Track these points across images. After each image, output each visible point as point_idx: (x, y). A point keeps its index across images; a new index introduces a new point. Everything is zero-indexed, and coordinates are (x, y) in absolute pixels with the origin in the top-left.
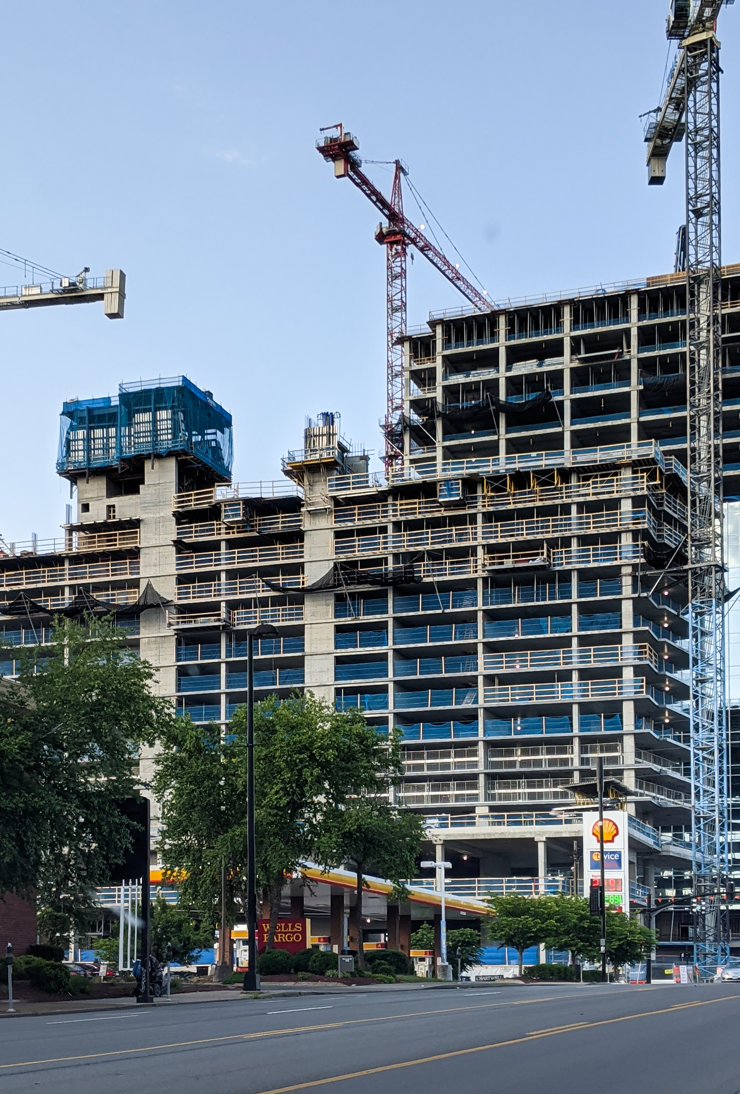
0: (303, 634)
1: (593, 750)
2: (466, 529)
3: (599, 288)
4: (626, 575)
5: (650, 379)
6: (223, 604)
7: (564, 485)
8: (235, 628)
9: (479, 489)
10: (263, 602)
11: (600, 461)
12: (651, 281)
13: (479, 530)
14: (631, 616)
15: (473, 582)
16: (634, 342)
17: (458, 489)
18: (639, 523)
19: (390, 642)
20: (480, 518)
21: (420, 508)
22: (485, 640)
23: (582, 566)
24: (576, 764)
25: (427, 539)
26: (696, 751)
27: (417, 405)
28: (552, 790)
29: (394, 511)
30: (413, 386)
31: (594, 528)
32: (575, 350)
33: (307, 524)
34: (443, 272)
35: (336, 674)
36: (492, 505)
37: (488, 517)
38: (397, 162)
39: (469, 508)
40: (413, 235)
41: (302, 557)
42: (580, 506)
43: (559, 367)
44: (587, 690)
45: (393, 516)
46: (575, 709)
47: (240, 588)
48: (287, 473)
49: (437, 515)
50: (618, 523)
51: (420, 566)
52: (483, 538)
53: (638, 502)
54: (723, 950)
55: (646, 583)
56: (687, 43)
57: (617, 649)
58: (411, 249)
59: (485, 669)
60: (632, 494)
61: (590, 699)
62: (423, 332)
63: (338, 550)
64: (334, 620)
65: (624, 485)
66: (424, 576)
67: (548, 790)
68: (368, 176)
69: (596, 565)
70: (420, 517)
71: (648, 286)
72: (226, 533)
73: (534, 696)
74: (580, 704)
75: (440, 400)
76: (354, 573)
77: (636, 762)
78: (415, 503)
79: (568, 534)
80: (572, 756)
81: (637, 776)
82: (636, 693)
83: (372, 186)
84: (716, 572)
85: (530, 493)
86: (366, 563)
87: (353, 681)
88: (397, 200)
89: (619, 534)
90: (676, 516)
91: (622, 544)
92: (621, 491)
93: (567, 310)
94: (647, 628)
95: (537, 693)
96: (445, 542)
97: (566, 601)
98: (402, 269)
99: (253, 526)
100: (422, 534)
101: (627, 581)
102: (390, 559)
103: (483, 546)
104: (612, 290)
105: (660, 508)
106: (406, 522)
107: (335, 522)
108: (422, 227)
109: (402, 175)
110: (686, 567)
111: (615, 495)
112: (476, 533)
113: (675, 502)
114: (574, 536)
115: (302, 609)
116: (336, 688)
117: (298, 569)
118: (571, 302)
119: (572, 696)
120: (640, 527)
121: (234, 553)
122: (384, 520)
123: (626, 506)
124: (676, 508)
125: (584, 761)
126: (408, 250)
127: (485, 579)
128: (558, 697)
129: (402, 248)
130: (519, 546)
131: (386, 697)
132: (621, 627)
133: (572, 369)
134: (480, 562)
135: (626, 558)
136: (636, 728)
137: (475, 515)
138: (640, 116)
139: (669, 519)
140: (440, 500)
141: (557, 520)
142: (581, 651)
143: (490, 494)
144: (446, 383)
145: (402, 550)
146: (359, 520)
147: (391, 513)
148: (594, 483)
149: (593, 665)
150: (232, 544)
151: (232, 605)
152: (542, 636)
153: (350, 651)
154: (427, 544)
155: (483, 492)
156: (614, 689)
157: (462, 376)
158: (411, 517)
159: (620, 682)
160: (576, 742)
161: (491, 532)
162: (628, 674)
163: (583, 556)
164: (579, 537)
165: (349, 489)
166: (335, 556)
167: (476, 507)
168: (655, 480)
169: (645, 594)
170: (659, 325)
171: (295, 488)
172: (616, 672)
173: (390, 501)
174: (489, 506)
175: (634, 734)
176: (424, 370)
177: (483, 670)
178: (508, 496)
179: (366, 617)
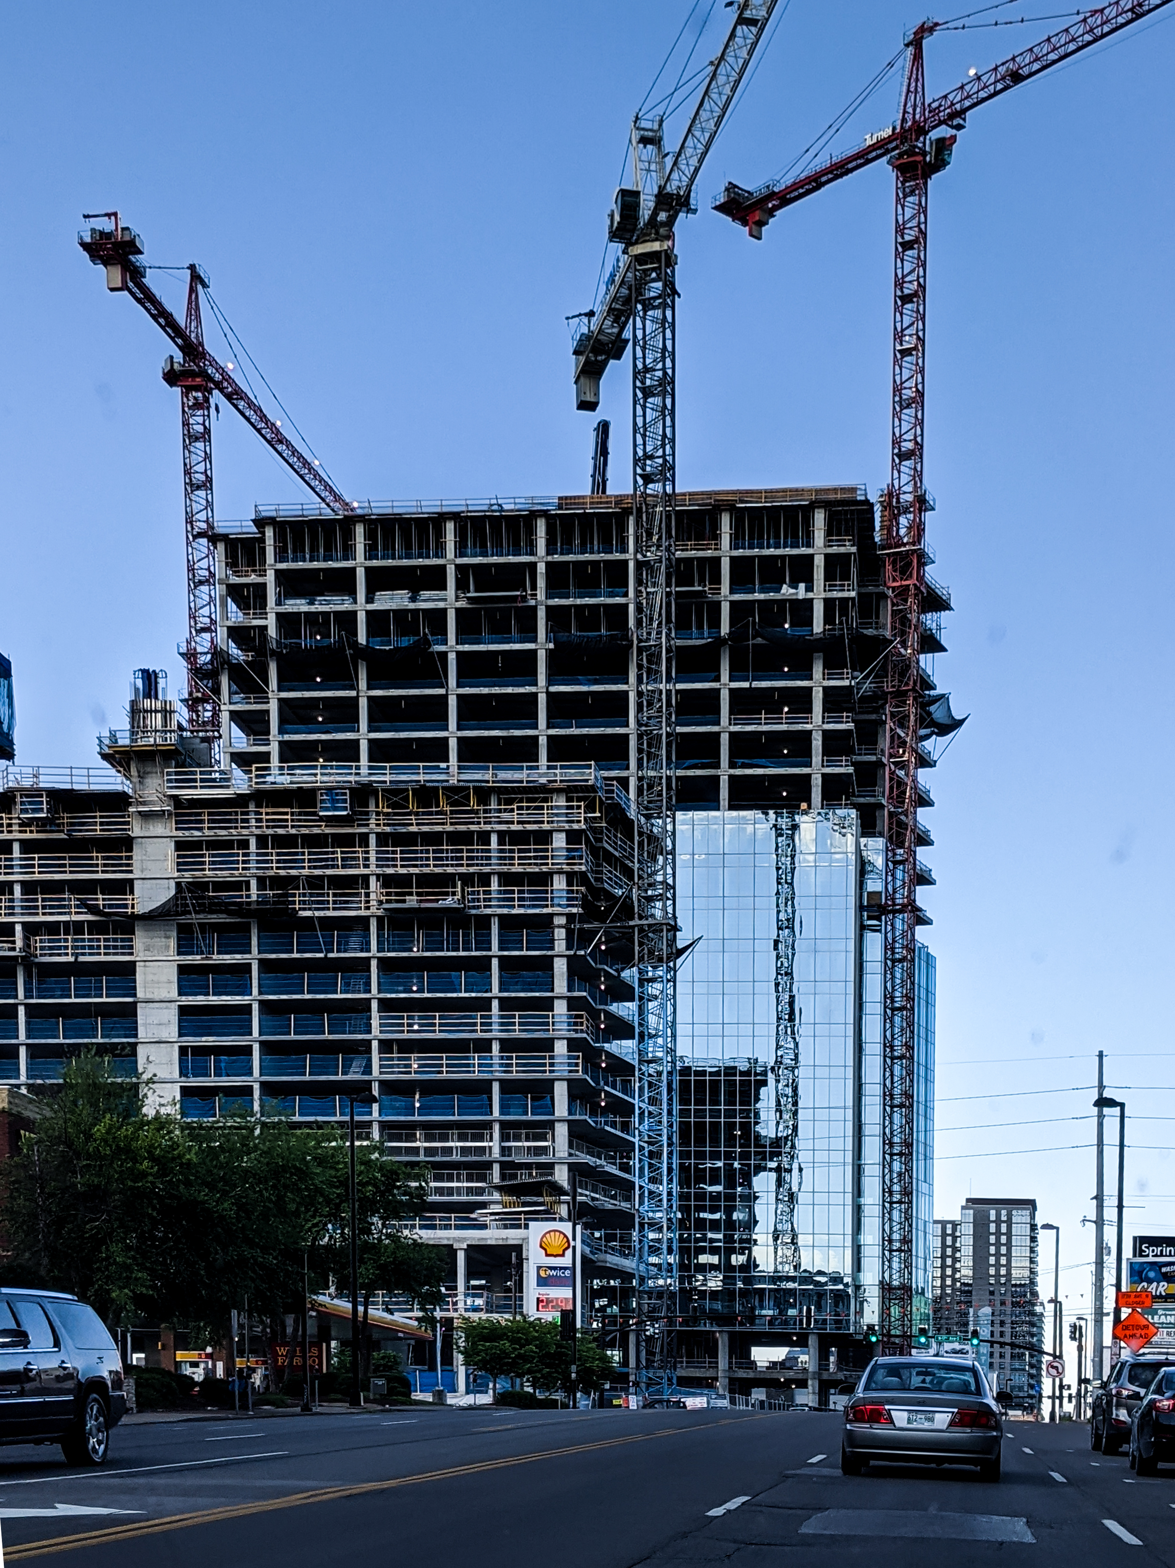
0: (134, 973)
1: (517, 1138)
2: (355, 852)
3: (494, 501)
4: (560, 926)
5: (563, 636)
6: (18, 928)
7: (481, 808)
8: (37, 960)
9: (372, 803)
10: (78, 927)
11: (528, 782)
12: (564, 501)
13: (373, 856)
14: (565, 977)
15: (364, 922)
16: (541, 583)
17: (345, 801)
18: (574, 864)
19: (255, 991)
20: (373, 840)
21: (292, 820)
22: (382, 996)
23: (505, 911)
24: (496, 1153)
25: (303, 861)
26: (642, 1144)
27: (237, 633)
28: (465, 1184)
29: (259, 820)
30: (232, 606)
31: (519, 864)
32: (462, 585)
33: (137, 830)
34: (259, 431)
35: (180, 1028)
36: (388, 825)
37: (382, 839)
38: (192, 267)
39: (359, 825)
40: (218, 377)
41: (131, 872)
42: (501, 835)
43: (441, 605)
44: (511, 1065)
45: (257, 827)
46: (496, 1087)
47: (44, 907)
48: (105, 757)
49: (316, 831)
50: (550, 861)
51: (294, 895)
52: (378, 866)
53: (573, 837)
54: (670, 1379)
55: (584, 937)
56: (635, 253)
57: (547, 1017)
58: (216, 397)
59: (381, 1032)
60: (567, 826)
61: (514, 1075)
62: (244, 530)
63: (181, 866)
64: (177, 958)
65: (557, 815)
66: (300, 909)
67: (460, 1184)
68: (154, 290)
69: (522, 911)
70: (293, 831)
71: (560, 508)
72: (20, 832)
73: (444, 1069)
74: (502, 1081)
75: (272, 632)
76: (204, 898)
77: (570, 1155)
78: (286, 813)
79: (487, 869)
80: (491, 1144)
81: (569, 1170)
82: (570, 1071)
83: (160, 304)
84: (668, 930)
85: (437, 813)
86: (220, 886)
87: (204, 1039)
88: (193, 324)
89: (550, 874)
90: (616, 854)
91: (555, 887)
92: (552, 822)
93: (450, 526)
94: (584, 994)
95: (448, 1066)
96: (326, 867)
97: (484, 953)
98: (205, 427)
99: (59, 825)
100: (296, 854)
101: (560, 934)
102: (253, 883)
103: (378, 876)
104: (512, 507)
105: (599, 845)
106: (275, 837)
107: (177, 829)
108: (230, 366)
109: (200, 287)
110: (631, 923)
111: (546, 827)
112: (367, 859)
113: (616, 837)
114: (494, 873)
115: (131, 940)
116: (180, 1047)
117: (125, 887)
118: (455, 516)
119: (492, 1072)
120: (576, 868)
121: (33, 859)
122: (245, 832)
123: (559, 841)
124: (616, 843)
125: (504, 1151)
126: (212, 401)
127: (380, 919)
128: (474, 1072)
129: (204, 396)
130: (425, 881)
131: (251, 1061)
132: (552, 991)
133: (458, 610)
134: (373, 896)
135: (559, 905)
136: (570, 1114)
137: (367, 835)
138: (567, 318)
139: (609, 858)
140: (321, 814)
141: (472, 851)
142: (502, 1017)
143: (385, 810)
144: (281, 609)
145: (271, 873)
146: (209, 828)
147: (253, 823)
148: (519, 808)
149: (517, 1035)
150: (28, 846)
151: (31, 929)
152: (454, 995)
153: (200, 1000)
154: (304, 868)
155: (377, 806)
156: (544, 1065)
157: (303, 601)
158: (281, 831)
159: (552, 1057)
160: (496, 1127)
161: (388, 859)
162: (561, 1048)
163: (504, 900)
164: (500, 875)
165: (196, 787)
166: (176, 874)
167: (368, 825)
168: (595, 812)
169: (582, 953)
170: (575, 563)
171: (119, 780)
172: (547, 1045)
173: (252, 807)
174: (384, 825)
175: (568, 1121)
176: (247, 585)
177: (378, 1034)
178: (409, 814)
179: (221, 957)
